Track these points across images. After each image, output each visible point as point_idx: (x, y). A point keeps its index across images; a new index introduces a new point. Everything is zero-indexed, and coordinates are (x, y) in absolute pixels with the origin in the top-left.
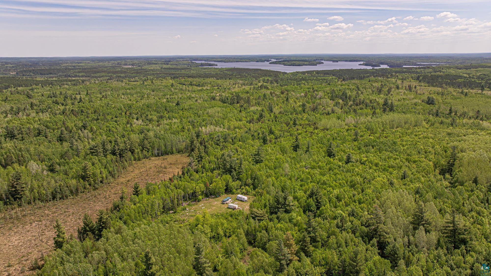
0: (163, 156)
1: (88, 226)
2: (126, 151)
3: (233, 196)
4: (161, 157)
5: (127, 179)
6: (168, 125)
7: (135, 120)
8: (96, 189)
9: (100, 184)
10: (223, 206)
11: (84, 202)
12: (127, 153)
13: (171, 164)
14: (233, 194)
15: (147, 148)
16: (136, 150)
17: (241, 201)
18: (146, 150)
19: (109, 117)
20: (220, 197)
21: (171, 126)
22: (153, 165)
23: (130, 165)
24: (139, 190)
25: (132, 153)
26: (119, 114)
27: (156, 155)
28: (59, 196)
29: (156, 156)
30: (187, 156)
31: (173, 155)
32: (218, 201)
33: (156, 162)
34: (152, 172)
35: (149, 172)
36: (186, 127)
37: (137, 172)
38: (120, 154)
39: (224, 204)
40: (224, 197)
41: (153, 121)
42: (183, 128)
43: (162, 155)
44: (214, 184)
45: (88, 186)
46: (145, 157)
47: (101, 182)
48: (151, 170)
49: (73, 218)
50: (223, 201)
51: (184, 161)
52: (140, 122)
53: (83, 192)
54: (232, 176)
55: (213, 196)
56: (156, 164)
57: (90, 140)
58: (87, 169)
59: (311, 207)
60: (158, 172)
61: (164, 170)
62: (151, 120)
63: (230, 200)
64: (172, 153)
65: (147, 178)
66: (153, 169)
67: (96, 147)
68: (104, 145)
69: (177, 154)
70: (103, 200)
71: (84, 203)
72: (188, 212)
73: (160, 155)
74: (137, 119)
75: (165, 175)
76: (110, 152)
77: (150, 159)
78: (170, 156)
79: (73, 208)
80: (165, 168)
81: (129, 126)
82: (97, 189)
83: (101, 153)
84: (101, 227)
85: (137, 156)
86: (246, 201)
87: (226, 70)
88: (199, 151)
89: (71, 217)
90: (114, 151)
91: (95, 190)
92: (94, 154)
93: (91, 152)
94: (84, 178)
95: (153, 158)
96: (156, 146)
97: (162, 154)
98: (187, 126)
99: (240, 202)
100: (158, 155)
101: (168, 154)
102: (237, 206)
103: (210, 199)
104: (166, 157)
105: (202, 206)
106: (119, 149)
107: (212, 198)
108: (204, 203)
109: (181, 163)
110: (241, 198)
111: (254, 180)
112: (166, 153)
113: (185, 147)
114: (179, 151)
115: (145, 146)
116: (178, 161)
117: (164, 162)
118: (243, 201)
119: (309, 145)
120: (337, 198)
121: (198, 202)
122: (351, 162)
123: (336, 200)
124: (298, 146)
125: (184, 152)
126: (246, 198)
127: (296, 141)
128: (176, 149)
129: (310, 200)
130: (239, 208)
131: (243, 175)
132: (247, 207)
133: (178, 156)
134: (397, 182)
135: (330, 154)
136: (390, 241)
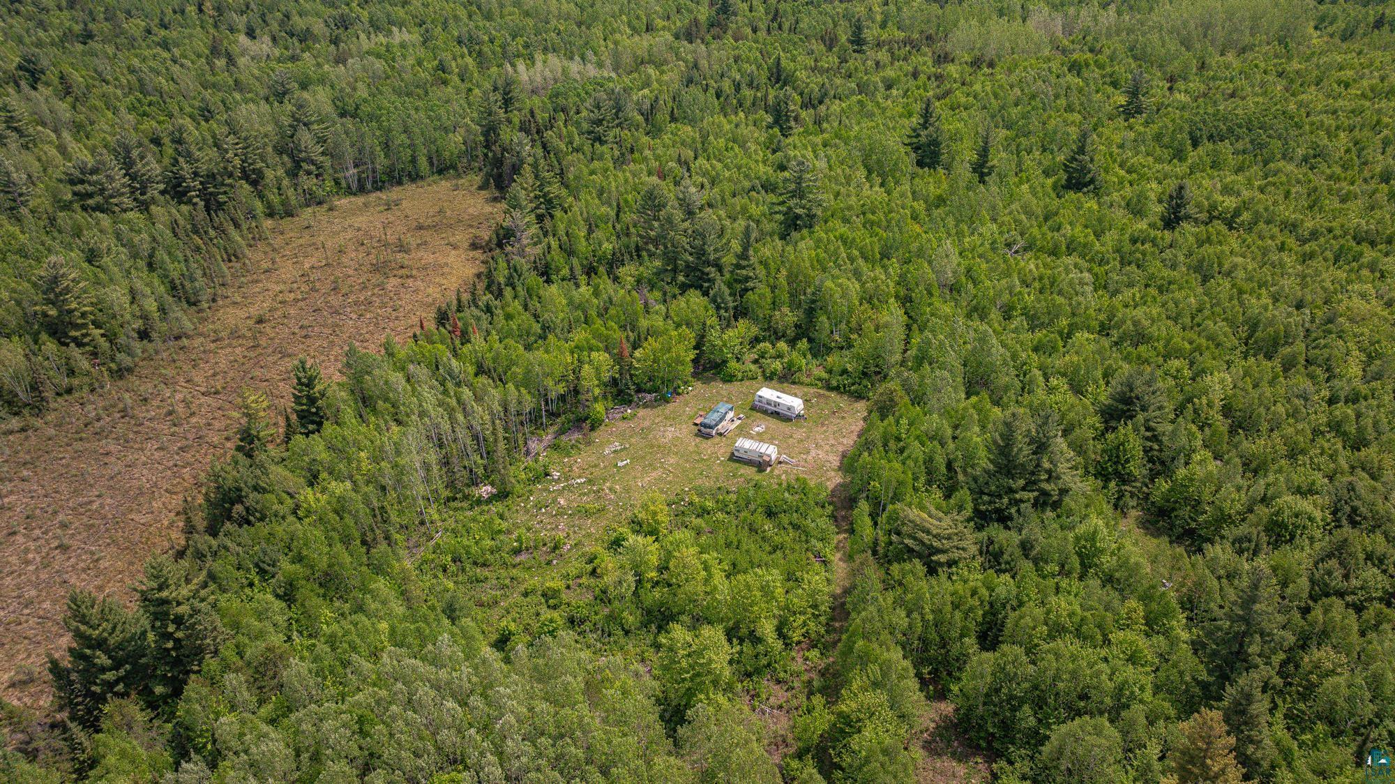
0: (380, 189)
1: (100, 644)
2: (228, 181)
3: (735, 387)
4: (373, 197)
5: (254, 311)
6: (378, 56)
7: (243, 39)
8: (120, 373)
9: (137, 346)
10: (707, 447)
11: (78, 446)
12: (231, 186)
13: (420, 228)
14: (729, 379)
15: (313, 162)
16: (269, 174)
17: (776, 415)
18: (309, 173)
19: (135, 26)
20: (679, 399)
21: (393, 59)
22: (351, 234)
23: (258, 238)
25: (254, 183)
26: (175, 12)
27: (354, 186)
29: (355, 195)
30: (480, 188)
31: (420, 183)
32: (673, 419)
33: (357, 221)
34: (351, 272)
35: (338, 273)
36: (454, 64)
37: (288, 271)
38: (203, 194)
39: (708, 437)
40: (695, 397)
41: (316, 39)
42: (442, 68)
43: (378, 186)
44: (652, 344)
45: (85, 364)
46: (312, 200)
47: (144, 335)
48: (344, 260)
49: (32, 545)
50: (705, 426)
51: (471, 210)
52: (264, 45)
53: (69, 391)
54: (714, 301)
55: (648, 397)
56: (359, 229)
57: (66, 135)
58: (67, 290)
60: (376, 269)
61: (399, 256)
62: (305, 37)
63: (731, 415)
64: (415, 177)
65: (335, 300)
66: (353, 255)
67: (94, 171)
68: (128, 164)
69: (436, 177)
70: (165, 427)
71: (78, 455)
72: (561, 492)
73: (369, 186)
74: (251, 34)
75: (410, 282)
76: (162, 187)
77: (331, 209)
78: (410, 188)
79: (26, 486)
80: (402, 248)
81: (220, 63)
82: (130, 370)
83: (123, 194)
85: (274, 199)
86: (798, 416)
88: (537, 177)
89: (20, 539)
90: (180, 185)
91: (121, 377)
92: (91, 202)
93: (75, 194)
94: (59, 330)
95: (343, 202)
96: (350, 154)
97: (375, 182)
98: (455, 59)
99: (773, 423)
100: (362, 190)
101: (400, 183)
102: (770, 451)
103: (642, 412)
104: (394, 193)
105: (615, 451)
106: (196, 174)
107: (645, 406)
108: (622, 436)
109: (460, 221)
110: (777, 404)
111: (811, 312)
112: (394, 177)
113: (464, 148)
114: (442, 168)
115: (303, 155)
116: (449, 213)
117: (392, 219)
118: (787, 419)
119: (986, 143)
120: (1227, 411)
121: (593, 428)
122: (1187, 217)
123: (1222, 424)
124: (935, 143)
125: (461, 171)
126: (793, 402)
127: (926, 122)
128: (430, 159)
129: (1130, 436)
130: (783, 457)
131: (760, 294)
132: (813, 453)
133: (443, 187)
135: (1079, 180)
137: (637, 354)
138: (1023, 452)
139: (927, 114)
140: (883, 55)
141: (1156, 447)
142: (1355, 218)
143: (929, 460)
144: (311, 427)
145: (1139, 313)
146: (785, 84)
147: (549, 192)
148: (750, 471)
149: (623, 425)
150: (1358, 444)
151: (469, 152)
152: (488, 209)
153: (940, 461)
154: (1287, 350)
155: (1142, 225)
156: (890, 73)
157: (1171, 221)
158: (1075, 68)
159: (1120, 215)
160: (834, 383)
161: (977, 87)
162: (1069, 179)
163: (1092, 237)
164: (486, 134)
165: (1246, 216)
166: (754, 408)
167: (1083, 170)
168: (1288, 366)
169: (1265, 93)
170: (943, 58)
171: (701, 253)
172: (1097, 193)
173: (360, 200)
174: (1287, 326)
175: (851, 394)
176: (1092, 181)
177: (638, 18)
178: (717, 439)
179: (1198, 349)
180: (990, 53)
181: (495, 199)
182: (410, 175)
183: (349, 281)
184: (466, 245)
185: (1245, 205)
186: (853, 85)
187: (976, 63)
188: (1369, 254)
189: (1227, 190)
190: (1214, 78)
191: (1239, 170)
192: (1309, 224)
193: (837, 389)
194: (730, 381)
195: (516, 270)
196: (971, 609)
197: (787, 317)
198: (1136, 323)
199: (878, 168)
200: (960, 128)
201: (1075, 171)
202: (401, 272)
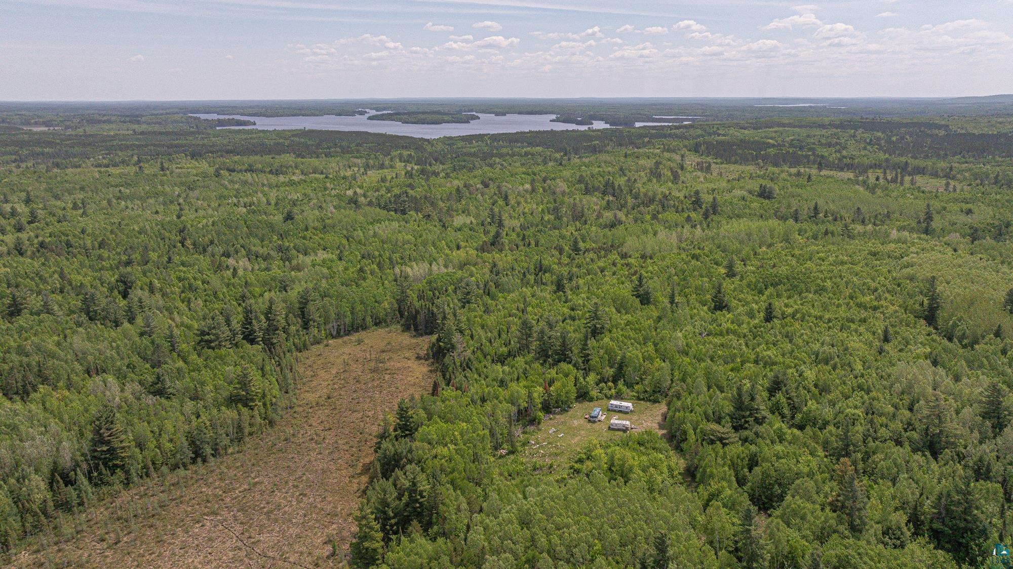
0: (348, 335)
3: (597, 402)
4: (346, 338)
5: (322, 394)
10: (596, 426)
12: (277, 335)
13: (384, 351)
14: (591, 400)
15: (315, 321)
16: (293, 328)
17: (620, 411)
18: (314, 327)
20: (572, 410)
22: (346, 356)
27: (335, 333)
28: (208, 450)
29: (337, 338)
30: (403, 331)
31: (368, 331)
32: (574, 417)
33: (345, 350)
34: (360, 374)
35: (354, 374)
37: (325, 375)
38: (265, 341)
39: (594, 422)
40: (578, 408)
42: (362, 271)
43: (348, 333)
44: (557, 384)
46: (316, 341)
48: (353, 368)
50: (593, 417)
51: (405, 342)
52: (245, 262)
53: (251, 434)
55: (558, 410)
56: (350, 354)
58: (251, 381)
60: (373, 371)
61: (381, 365)
63: (601, 413)
64: (364, 327)
65: (362, 386)
66: (355, 366)
68: (228, 324)
69: (375, 327)
70: (314, 445)
71: (278, 459)
72: (539, 448)
73: (343, 333)
75: (396, 376)
76: (242, 336)
77: (328, 345)
78: (363, 333)
80: (380, 361)
82: (275, 422)
86: (631, 411)
90: (251, 335)
92: (212, 344)
93: (203, 341)
94: (245, 402)
95: (333, 342)
96: (333, 316)
97: (345, 331)
98: (366, 266)
99: (622, 415)
100: (338, 335)
101: (358, 331)
102: (626, 423)
103: (558, 417)
104: (358, 336)
105: (554, 431)
107: (558, 413)
108: (553, 426)
109: (403, 347)
110: (620, 406)
111: (620, 368)
112: (354, 328)
114: (378, 323)
116: (394, 344)
117: (364, 348)
118: (626, 413)
119: (673, 292)
120: (816, 386)
121: (539, 423)
122: (775, 317)
123: (816, 391)
124: (647, 293)
125: (389, 323)
126: (628, 405)
127: (640, 284)
128: (372, 319)
129: (780, 396)
130: (633, 426)
131: (594, 361)
132: (645, 424)
133: (381, 332)
134: (887, 347)
135: (720, 306)
136: (964, 451)
137: (551, 389)
138: (746, 400)
139: (640, 280)
140: (591, 255)
142: (842, 313)
143: (705, 413)
144: (407, 432)
145: (769, 353)
146: (545, 272)
148: (621, 433)
149: (551, 422)
150: (868, 392)
151: (392, 313)
152: (414, 341)
153: (710, 412)
154: (832, 362)
155: (756, 321)
156: (601, 264)
157: (769, 318)
158: (694, 257)
159: (745, 318)
160: (642, 397)
162: (715, 306)
163: (736, 327)
164: (400, 303)
165: (798, 315)
166: (609, 410)
167: (721, 301)
168: (834, 368)
169: (788, 265)
170: (624, 256)
171: (564, 344)
172: (729, 311)
173: (340, 341)
174: (830, 353)
175: (650, 401)
176: (726, 305)
177: (451, 241)
178: (599, 423)
180: (649, 251)
181: (416, 336)
184: (414, 358)
185: (797, 311)
187: (643, 257)
188: (853, 326)
189: (786, 306)
190: (763, 259)
191: (789, 298)
192: (827, 317)
193: (643, 399)
194: (593, 400)
197: (610, 372)
198: (770, 357)
199: (621, 307)
200: (656, 286)
201: (717, 302)
202: (388, 372)
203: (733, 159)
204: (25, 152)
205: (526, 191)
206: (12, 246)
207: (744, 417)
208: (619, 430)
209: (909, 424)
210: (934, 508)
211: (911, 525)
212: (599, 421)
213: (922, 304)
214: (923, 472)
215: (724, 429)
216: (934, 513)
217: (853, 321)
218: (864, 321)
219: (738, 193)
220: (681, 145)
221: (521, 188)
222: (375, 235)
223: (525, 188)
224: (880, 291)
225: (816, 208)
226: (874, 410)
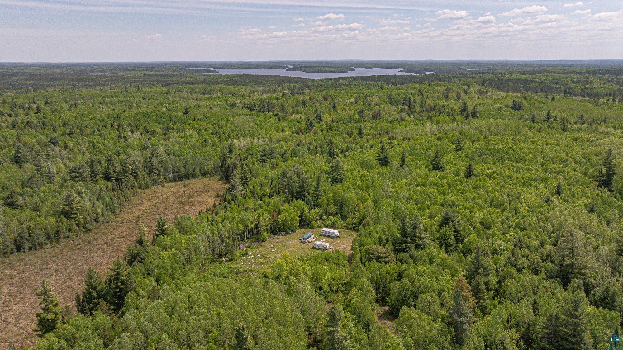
0: (181, 181)
2: (126, 174)
3: (315, 230)
4: (179, 183)
5: (136, 215)
6: (181, 138)
7: (129, 133)
8: (87, 231)
9: (95, 224)
10: (304, 246)
11: (73, 252)
12: (127, 176)
13: (197, 191)
14: (312, 227)
15: (157, 169)
16: (140, 174)
17: (329, 236)
18: (156, 173)
19: (88, 130)
20: (294, 233)
21: (187, 139)
22: (170, 193)
23: (134, 195)
24: (167, 228)
25: (135, 177)
26: (102, 127)
27: (172, 179)
28: (27, 244)
29: (172, 182)
30: (219, 180)
31: (196, 179)
32: (292, 239)
33: (173, 190)
34: (171, 204)
35: (167, 204)
36: (210, 141)
37: (148, 204)
38: (117, 180)
39: (305, 242)
40: (300, 233)
41: (157, 134)
42: (205, 141)
43: (181, 179)
45: (75, 227)
46: (155, 183)
47: (96, 220)
48: (169, 201)
49: (59, 278)
50: (303, 239)
51: (216, 186)
52: (137, 135)
53: (68, 237)
54: (306, 202)
55: (283, 233)
56: (174, 192)
57: (67, 161)
58: (73, 200)
59: (448, 239)
60: (181, 203)
61: (189, 199)
62: (153, 133)
63: (312, 236)
64: (195, 177)
65: (166, 212)
66: (172, 199)
67: (80, 169)
68: (91, 167)
69: (202, 177)
70: (105, 247)
71: (73, 254)
72: (252, 258)
73: (177, 179)
74: (132, 132)
75: (194, 207)
76: (102, 176)
77: (163, 186)
78: (193, 180)
79: (55, 263)
80: (190, 196)
81: (122, 140)
82: (90, 230)
83: (87, 177)
84: (118, 290)
85: (142, 182)
86: (337, 237)
87: (233, 77)
88: (242, 170)
89: (54, 277)
90: (108, 176)
91: (87, 233)
92: (76, 179)
93: (71, 177)
94: (67, 214)
95: (167, 185)
96: (171, 167)
97: (179, 178)
98: (210, 139)
99: (328, 239)
100: (174, 180)
101: (189, 179)
102: (327, 245)
103: (281, 237)
104: (187, 182)
105: (271, 247)
106: (114, 171)
107: (282, 235)
108: (273, 244)
109: (211, 189)
110: (329, 233)
111: (341, 206)
112: (187, 177)
113: (213, 167)
114: (205, 174)
115: (154, 167)
116: (208, 187)
117: (186, 189)
118: (333, 238)
119: (403, 156)
120: (482, 223)
121: (263, 241)
122: (474, 175)
123: (480, 227)
124: (386, 158)
125: (212, 175)
126: (336, 232)
127: (382, 151)
128: (200, 171)
129: (448, 230)
130: (331, 247)
131: (323, 199)
132: (342, 246)
133: (205, 180)
134: (554, 198)
135: (437, 167)
136: (594, 282)
137: (279, 216)
139: (383, 149)
140: (370, 138)
141: (458, 235)
147: (246, 176)
148: (320, 251)
149: (274, 241)
151: (215, 169)
152: (222, 186)
153: (383, 238)
155: (457, 178)
156: (372, 143)
157: (468, 176)
158: (439, 139)
160: (350, 227)
161: (404, 145)
162: (434, 167)
164: (222, 162)
165: (494, 175)
166: (320, 235)
167: (438, 164)
168: (503, 211)
170: (392, 138)
171: (302, 188)
172: (443, 171)
173: (174, 184)
174: (503, 200)
175: (356, 230)
176: (441, 167)
177: (278, 127)
178: (308, 243)
179: (473, 207)
180: (409, 135)
181: (225, 183)
182: (193, 176)
183: (171, 207)
184: (215, 196)
185: (495, 172)
186: (359, 146)
187: (403, 139)
188: (534, 183)
189: (489, 169)
190: (488, 141)
191: (494, 163)
193: (350, 229)
194: (313, 228)
195: (235, 196)
196: (393, 274)
197: (333, 208)
198: (453, 201)
199: (365, 166)
200: (395, 154)
201: (435, 164)
202: (190, 204)
203: (506, 89)
204: (80, 84)
205: (351, 103)
206: (10, 123)
207: (406, 242)
208: (319, 249)
209: (548, 256)
210: (546, 328)
211: (522, 343)
212: (309, 242)
213: (601, 172)
214: (548, 297)
215: (386, 250)
216: (546, 333)
217: (535, 180)
218: (545, 180)
219: (497, 106)
220: (473, 81)
221: (348, 101)
222: (232, 123)
223: (351, 101)
224: (569, 162)
225: (548, 114)
226: (523, 244)
